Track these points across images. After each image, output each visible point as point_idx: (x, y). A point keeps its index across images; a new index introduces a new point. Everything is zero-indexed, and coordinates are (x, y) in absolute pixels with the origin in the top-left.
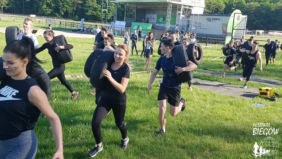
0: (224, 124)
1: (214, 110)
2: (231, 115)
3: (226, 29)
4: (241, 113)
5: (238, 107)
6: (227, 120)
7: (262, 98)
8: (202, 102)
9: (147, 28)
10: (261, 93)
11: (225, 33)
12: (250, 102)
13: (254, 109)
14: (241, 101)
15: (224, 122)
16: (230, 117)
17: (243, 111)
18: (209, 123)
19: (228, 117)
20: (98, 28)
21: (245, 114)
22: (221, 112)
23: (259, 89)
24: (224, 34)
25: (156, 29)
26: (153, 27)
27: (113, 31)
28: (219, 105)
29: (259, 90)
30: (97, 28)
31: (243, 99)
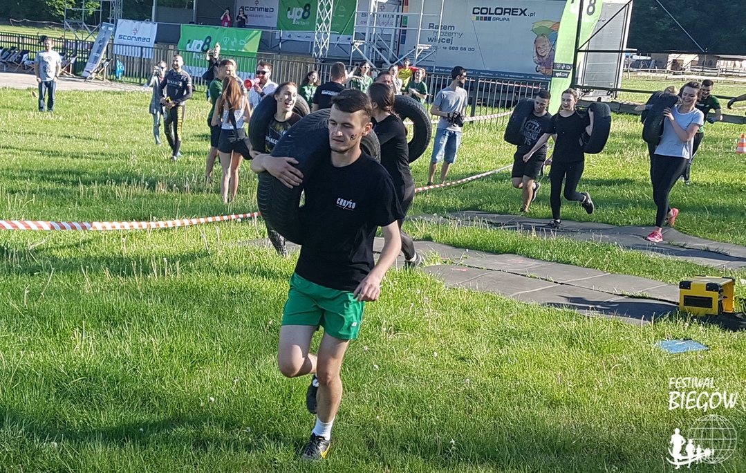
0: (543, 420)
1: (505, 367)
2: (570, 387)
3: (549, 49)
4: (610, 378)
5: (598, 352)
6: (553, 404)
7: (692, 319)
8: (457, 336)
9: (242, 47)
10: (689, 301)
11: (548, 67)
12: (645, 336)
13: (661, 363)
14: (608, 331)
15: (543, 412)
16: (568, 392)
17: (616, 369)
18: (486, 417)
19: (560, 395)
20: (50, 50)
21: (625, 379)
22: (530, 376)
23: (682, 283)
24: (544, 71)
25: (275, 51)
26: (263, 45)
27: (108, 60)
28: (522, 348)
29: (680, 288)
30: (47, 50)
31: (618, 325)
